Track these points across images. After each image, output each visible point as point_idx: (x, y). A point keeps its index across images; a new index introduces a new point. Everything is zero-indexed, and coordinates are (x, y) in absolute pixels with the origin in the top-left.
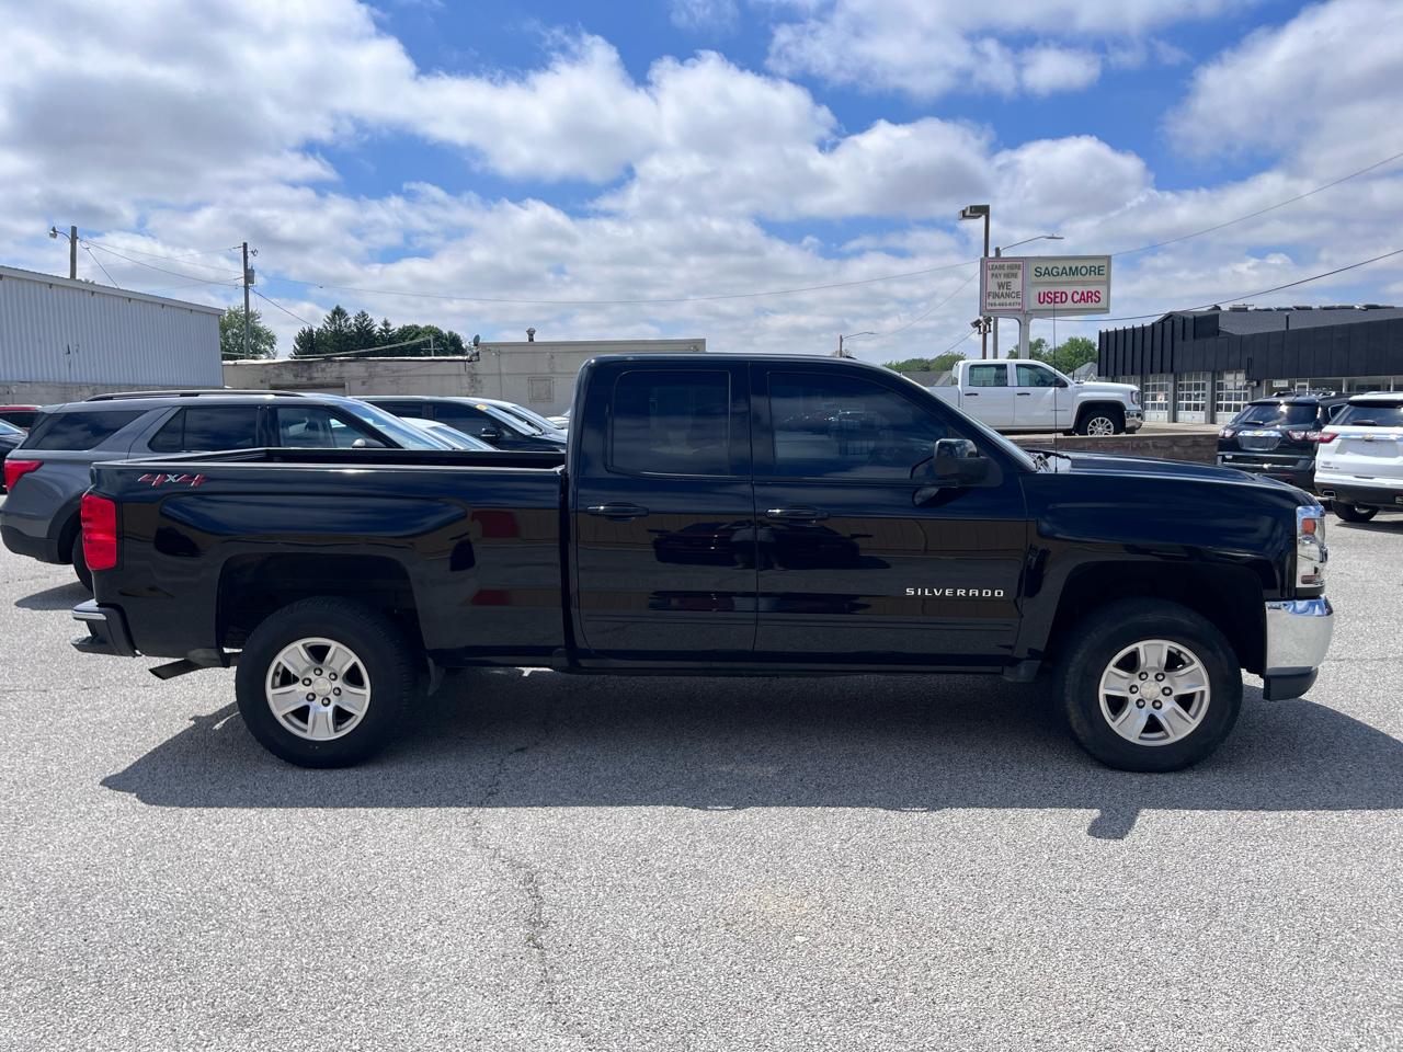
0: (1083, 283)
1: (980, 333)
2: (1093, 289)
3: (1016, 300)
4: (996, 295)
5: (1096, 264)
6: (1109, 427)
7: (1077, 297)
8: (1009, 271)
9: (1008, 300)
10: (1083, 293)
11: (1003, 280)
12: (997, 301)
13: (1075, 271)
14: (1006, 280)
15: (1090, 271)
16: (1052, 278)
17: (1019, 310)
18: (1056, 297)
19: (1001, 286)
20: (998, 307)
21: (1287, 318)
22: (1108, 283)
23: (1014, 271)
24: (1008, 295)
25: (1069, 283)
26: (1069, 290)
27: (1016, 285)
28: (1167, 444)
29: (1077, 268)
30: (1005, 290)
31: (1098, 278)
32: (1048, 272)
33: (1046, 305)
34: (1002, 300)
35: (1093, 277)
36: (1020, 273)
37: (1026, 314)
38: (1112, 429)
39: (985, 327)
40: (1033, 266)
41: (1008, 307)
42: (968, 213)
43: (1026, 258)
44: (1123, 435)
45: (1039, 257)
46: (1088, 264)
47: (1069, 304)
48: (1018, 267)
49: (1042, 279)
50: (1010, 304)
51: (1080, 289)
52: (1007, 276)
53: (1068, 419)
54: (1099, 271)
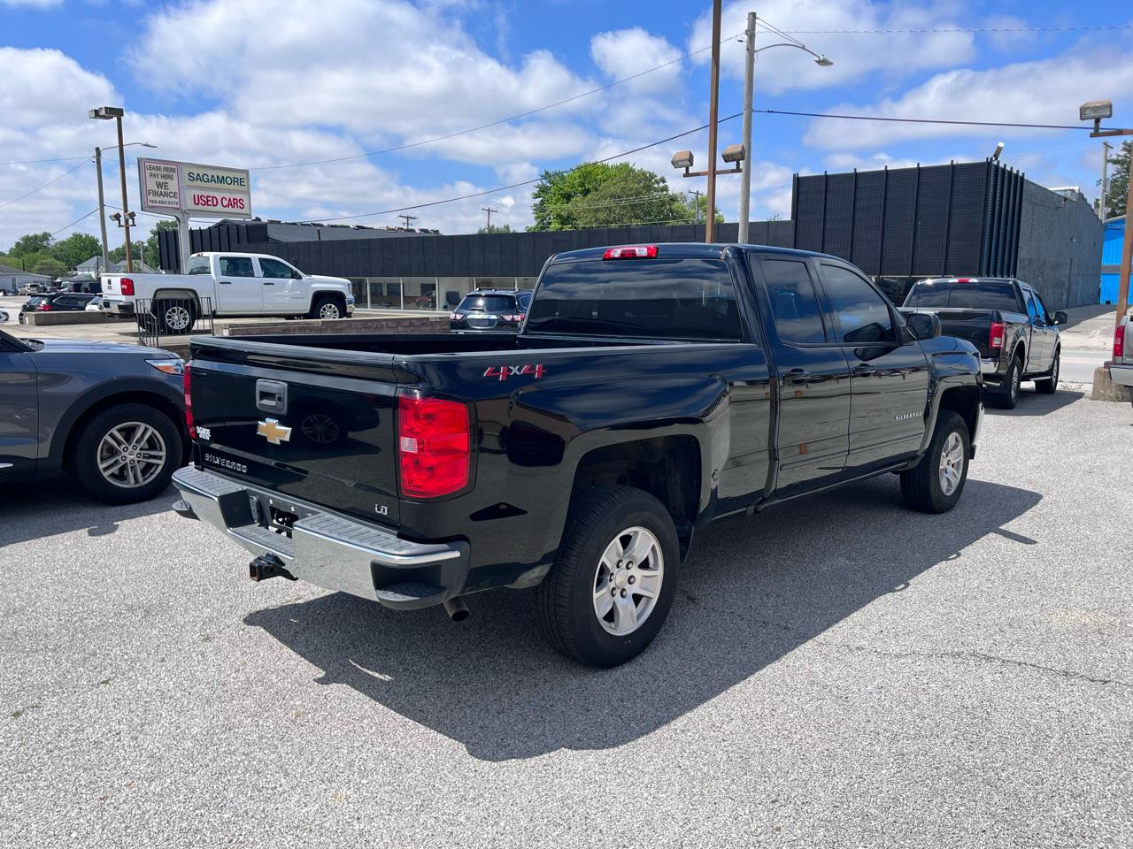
0: (229, 191)
1: (120, 226)
2: (238, 197)
3: (173, 200)
4: (155, 193)
5: (239, 176)
6: (335, 312)
7: (225, 203)
8: (165, 173)
9: (167, 199)
10: (230, 200)
11: (161, 180)
12: (158, 199)
13: (222, 180)
14: (164, 181)
15: (234, 181)
16: (203, 184)
17: (178, 209)
18: (208, 201)
19: (159, 185)
20: (158, 204)
21: (319, 231)
22: (248, 193)
23: (171, 173)
24: (167, 195)
25: (218, 190)
26: (219, 196)
27: (173, 186)
28: (394, 325)
29: (223, 177)
30: (163, 190)
31: (240, 188)
32: (199, 178)
33: (200, 207)
34: (161, 198)
35: (236, 187)
36: (175, 175)
37: (184, 213)
38: (338, 313)
39: (127, 222)
40: (186, 171)
41: (167, 205)
42: (103, 113)
43: (179, 163)
44: (345, 319)
45: (190, 164)
46: (232, 175)
47: (219, 208)
48: (173, 170)
49: (194, 183)
50: (169, 203)
51: (227, 196)
52: (163, 177)
53: (305, 306)
54: (240, 182)
